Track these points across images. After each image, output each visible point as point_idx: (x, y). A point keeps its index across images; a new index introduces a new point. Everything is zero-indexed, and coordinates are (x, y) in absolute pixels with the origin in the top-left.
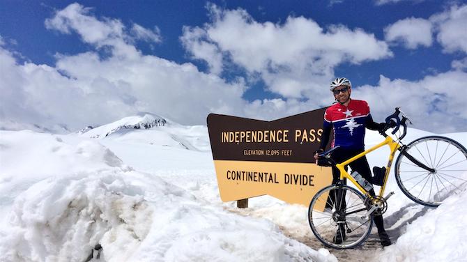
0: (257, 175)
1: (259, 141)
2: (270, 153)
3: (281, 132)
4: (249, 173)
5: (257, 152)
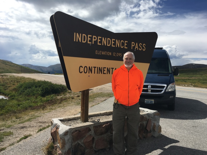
0: (106, 69)
1: (108, 45)
2: (116, 55)
3: (123, 42)
4: (100, 68)
5: (106, 53)
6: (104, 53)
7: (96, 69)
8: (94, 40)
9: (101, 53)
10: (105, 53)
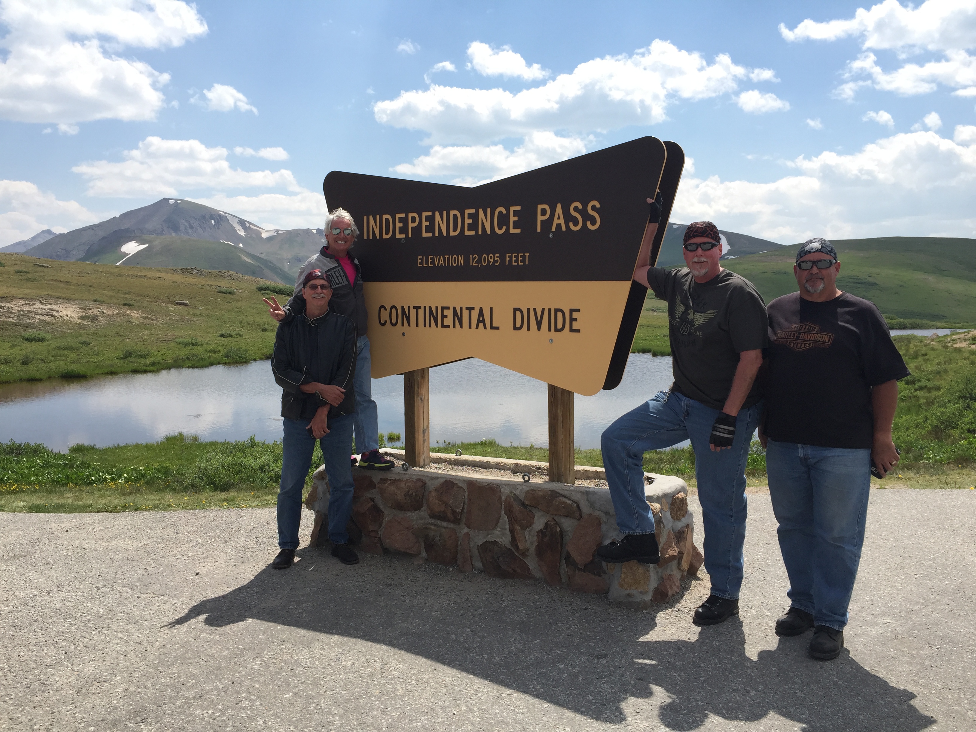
0: (449, 313)
1: (452, 234)
2: (479, 261)
3: (504, 212)
4: (430, 308)
5: (448, 258)
6: (440, 261)
7: (421, 312)
8: (411, 225)
9: (433, 262)
10: (444, 259)
